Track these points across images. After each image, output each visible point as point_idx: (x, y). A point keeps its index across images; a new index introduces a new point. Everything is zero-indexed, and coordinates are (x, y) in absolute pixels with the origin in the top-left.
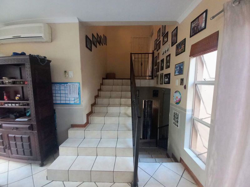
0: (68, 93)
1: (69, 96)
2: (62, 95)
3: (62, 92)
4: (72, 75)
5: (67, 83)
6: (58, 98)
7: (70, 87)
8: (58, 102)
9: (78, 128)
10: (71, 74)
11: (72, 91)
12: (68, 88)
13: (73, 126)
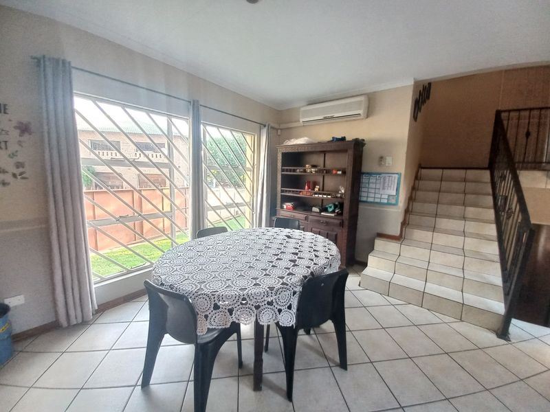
0: (381, 188)
1: (382, 192)
2: (370, 190)
3: (372, 185)
4: (390, 162)
5: (380, 174)
6: (363, 194)
7: (384, 180)
8: (364, 199)
9: (390, 240)
10: (389, 160)
11: (386, 185)
12: (382, 180)
13: (381, 236)
